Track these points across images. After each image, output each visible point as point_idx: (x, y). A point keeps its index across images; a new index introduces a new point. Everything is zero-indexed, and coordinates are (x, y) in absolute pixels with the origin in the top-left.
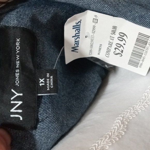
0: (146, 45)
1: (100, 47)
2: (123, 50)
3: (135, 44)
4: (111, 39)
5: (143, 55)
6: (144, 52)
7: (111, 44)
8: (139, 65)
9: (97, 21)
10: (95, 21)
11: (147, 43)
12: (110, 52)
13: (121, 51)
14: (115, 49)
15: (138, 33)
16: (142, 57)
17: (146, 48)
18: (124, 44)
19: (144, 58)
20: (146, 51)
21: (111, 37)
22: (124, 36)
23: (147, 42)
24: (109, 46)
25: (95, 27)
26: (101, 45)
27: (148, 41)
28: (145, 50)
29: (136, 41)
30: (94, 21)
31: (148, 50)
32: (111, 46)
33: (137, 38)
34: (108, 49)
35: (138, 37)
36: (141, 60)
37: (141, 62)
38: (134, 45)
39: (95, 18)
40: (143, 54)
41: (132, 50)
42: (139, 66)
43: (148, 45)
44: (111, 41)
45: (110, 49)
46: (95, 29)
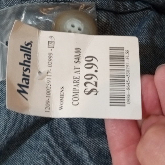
0: (124, 60)
1: (62, 93)
2: (96, 80)
3: (110, 65)
4: (76, 72)
5: (126, 79)
6: (125, 72)
7: (77, 81)
8: (126, 99)
9: (53, 45)
10: (51, 45)
11: (124, 58)
12: (79, 94)
13: (94, 83)
14: (85, 84)
15: (109, 49)
16: (126, 82)
17: (125, 65)
18: (96, 71)
19: (128, 82)
20: (127, 69)
21: (75, 68)
22: (92, 60)
23: (124, 56)
24: (75, 86)
25: (51, 55)
26: (63, 89)
27: (124, 54)
28: (125, 68)
29: (110, 60)
30: (49, 45)
31: (128, 67)
32: (78, 84)
33: (110, 56)
34: (74, 91)
35: (110, 54)
36: (126, 88)
37: (126, 92)
38: (109, 68)
39: (50, 40)
40: (125, 76)
41: (109, 76)
42: (126, 101)
43: (126, 61)
44: (77, 75)
45: (77, 88)
46: (51, 58)
